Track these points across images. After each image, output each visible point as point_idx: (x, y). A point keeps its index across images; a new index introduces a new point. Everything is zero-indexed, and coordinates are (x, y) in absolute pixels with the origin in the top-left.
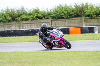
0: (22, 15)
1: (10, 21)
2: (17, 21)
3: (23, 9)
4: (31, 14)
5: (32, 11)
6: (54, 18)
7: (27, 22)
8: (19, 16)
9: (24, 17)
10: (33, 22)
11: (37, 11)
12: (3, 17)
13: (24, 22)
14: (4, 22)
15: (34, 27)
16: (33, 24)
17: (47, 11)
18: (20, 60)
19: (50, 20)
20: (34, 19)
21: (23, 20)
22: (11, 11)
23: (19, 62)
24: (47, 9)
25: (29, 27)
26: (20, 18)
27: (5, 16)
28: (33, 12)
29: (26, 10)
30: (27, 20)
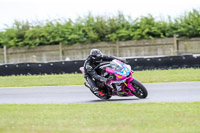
0: (118, 28)
1: (93, 41)
2: (109, 41)
3: (121, 16)
4: (136, 28)
5: (139, 21)
6: (182, 35)
7: (128, 43)
8: (113, 31)
9: (123, 32)
10: (141, 42)
11: (149, 22)
12: (81, 32)
13: (123, 44)
14: (82, 43)
15: (143, 53)
16: (142, 48)
17: (168, 22)
18: (113, 121)
19: (175, 39)
20: (142, 37)
21: (121, 38)
22: (96, 21)
23: (113, 124)
24: (169, 17)
25: (134, 53)
26: (114, 36)
27: (84, 31)
28: (141, 24)
29: (127, 18)
30: (129, 38)
